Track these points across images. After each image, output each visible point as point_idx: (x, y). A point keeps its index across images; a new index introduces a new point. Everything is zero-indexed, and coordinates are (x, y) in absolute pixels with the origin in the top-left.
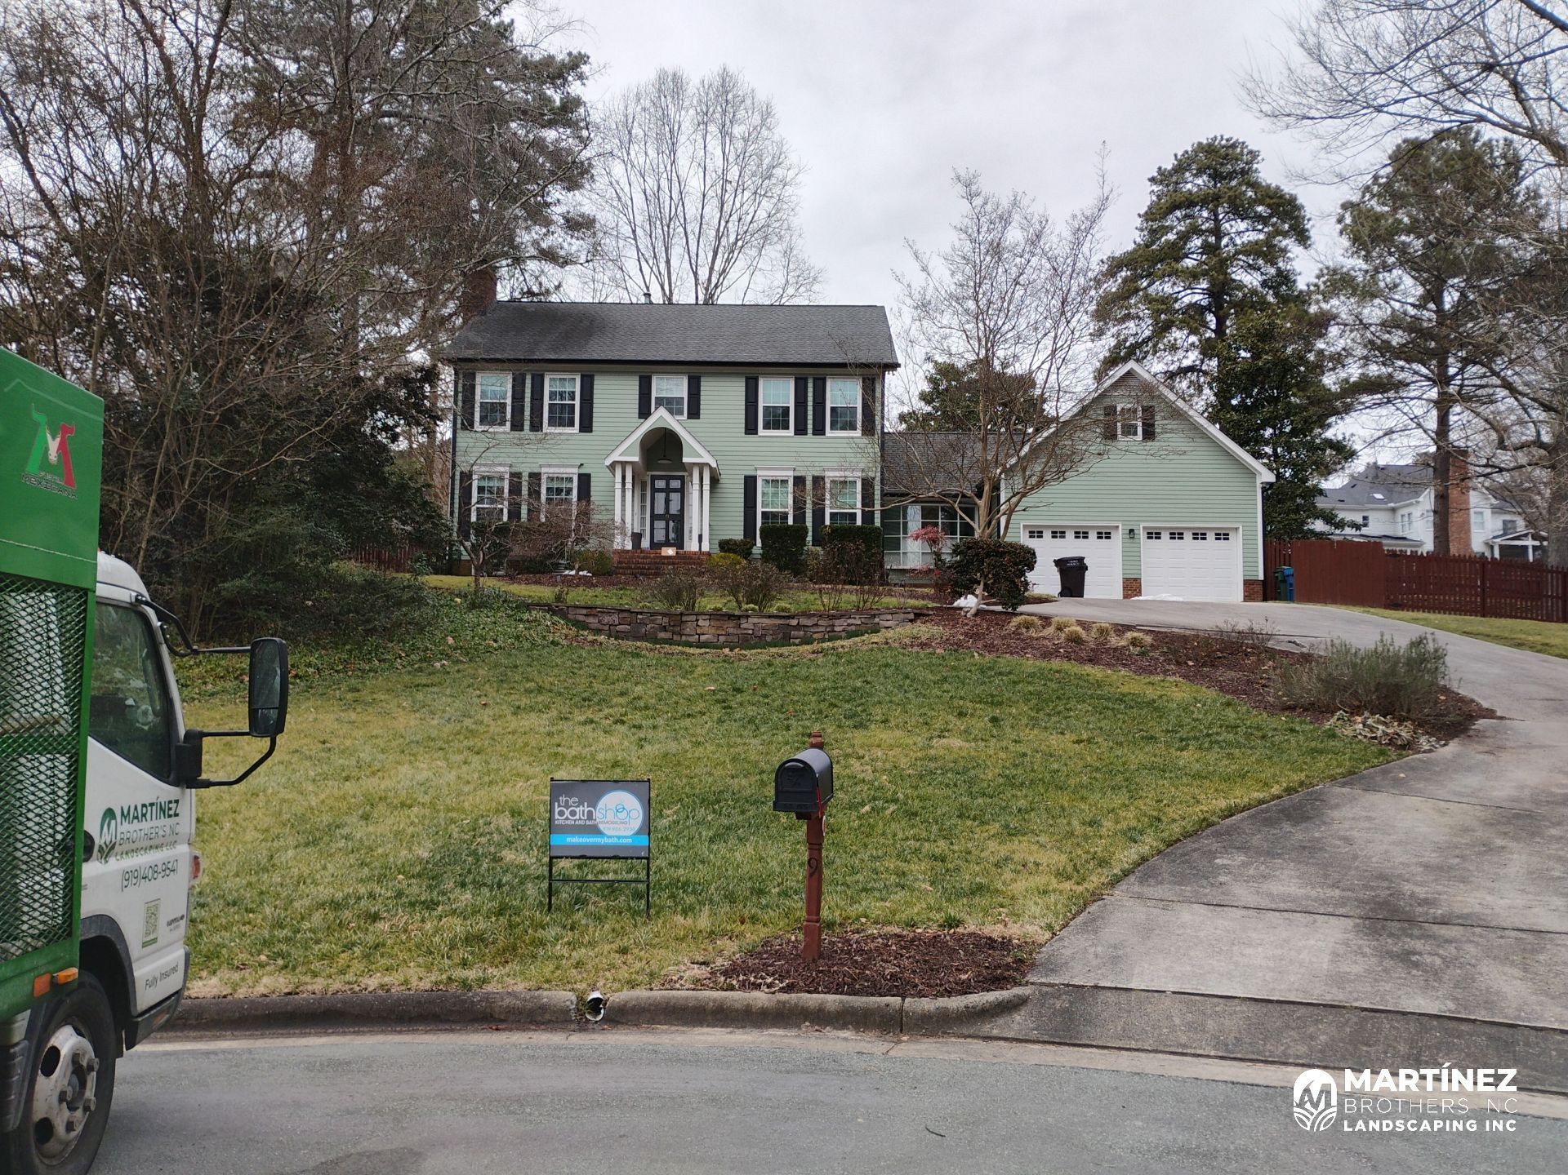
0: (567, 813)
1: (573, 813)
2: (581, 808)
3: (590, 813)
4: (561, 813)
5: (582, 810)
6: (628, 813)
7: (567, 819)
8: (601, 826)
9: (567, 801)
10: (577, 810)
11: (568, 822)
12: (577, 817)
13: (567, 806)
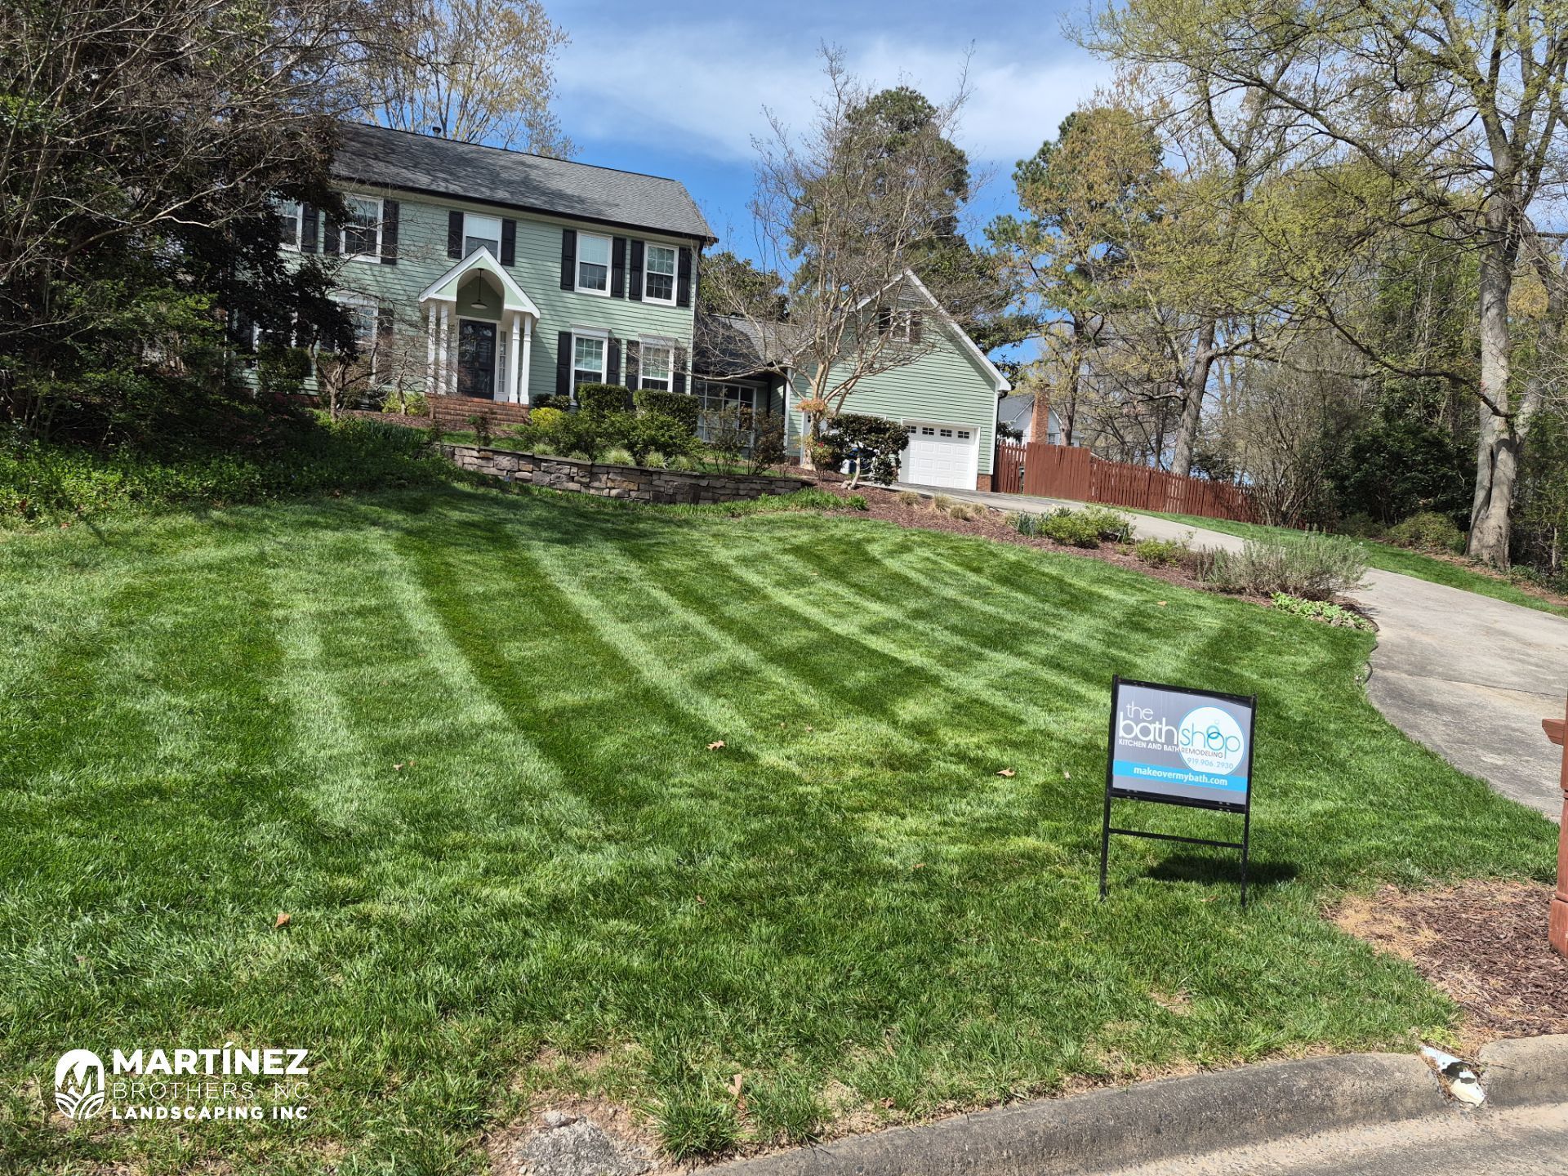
0: (1137, 730)
1: (1145, 732)
2: (1157, 725)
3: (1170, 734)
4: (1128, 729)
5: (1158, 728)
6: (1225, 740)
7: (1136, 738)
8: (1185, 756)
9: (1137, 713)
10: (1151, 727)
11: (1136, 744)
12: (1151, 738)
13: (1137, 721)
